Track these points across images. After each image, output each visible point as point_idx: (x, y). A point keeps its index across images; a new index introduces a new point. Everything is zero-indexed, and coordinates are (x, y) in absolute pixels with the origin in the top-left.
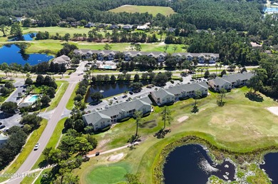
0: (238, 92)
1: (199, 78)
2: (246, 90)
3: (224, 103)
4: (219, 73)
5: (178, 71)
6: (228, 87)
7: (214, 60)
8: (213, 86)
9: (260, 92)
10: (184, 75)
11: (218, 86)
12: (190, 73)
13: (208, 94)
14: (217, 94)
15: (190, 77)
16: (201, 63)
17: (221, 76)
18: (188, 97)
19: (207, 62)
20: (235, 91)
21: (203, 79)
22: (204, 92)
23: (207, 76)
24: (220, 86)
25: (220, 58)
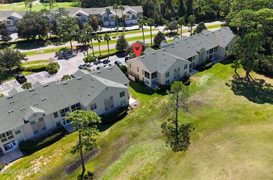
0: (209, 82)
1: (103, 58)
2: (226, 74)
3: (186, 128)
4: (148, 41)
5: (51, 47)
6: (182, 72)
7: (134, 17)
8: (142, 77)
9: (260, 72)
10: (66, 54)
11: (155, 75)
12: (83, 48)
13: (132, 101)
14: (156, 97)
15: (80, 58)
16: (109, 26)
17: (156, 46)
18: (60, 131)
19: (121, 22)
20: (200, 79)
21: (113, 59)
22: (117, 102)
23: (122, 50)
24: (162, 72)
25: (145, 14)
